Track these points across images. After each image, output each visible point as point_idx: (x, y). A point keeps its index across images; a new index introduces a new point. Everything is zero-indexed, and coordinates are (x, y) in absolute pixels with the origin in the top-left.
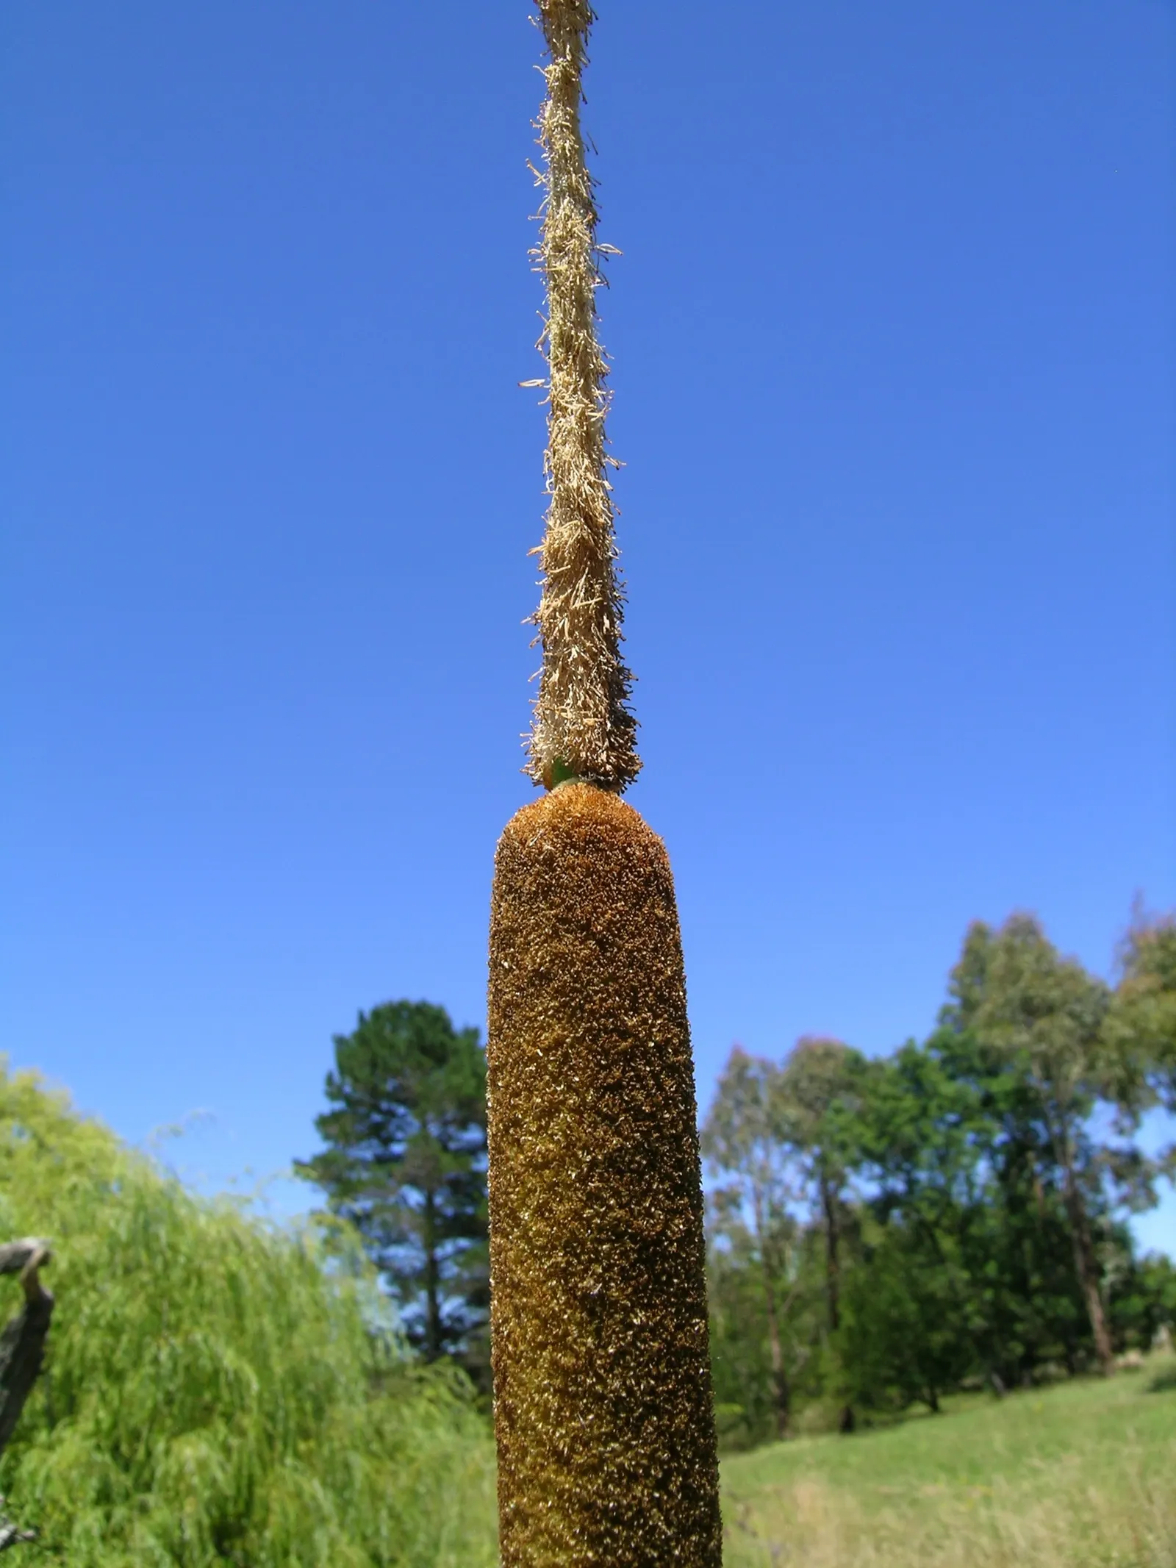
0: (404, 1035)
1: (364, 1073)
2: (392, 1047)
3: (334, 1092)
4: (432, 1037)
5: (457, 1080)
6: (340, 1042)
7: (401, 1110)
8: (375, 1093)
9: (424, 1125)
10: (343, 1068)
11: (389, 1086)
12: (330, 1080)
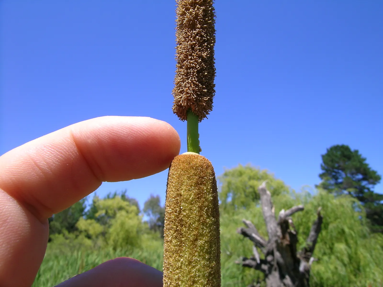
0: (339, 153)
1: (330, 163)
2: (336, 156)
3: (323, 168)
4: (346, 153)
5: (355, 163)
6: (323, 156)
7: (340, 171)
8: (333, 167)
9: (346, 175)
10: (324, 162)
11: (336, 165)
12: (322, 166)
